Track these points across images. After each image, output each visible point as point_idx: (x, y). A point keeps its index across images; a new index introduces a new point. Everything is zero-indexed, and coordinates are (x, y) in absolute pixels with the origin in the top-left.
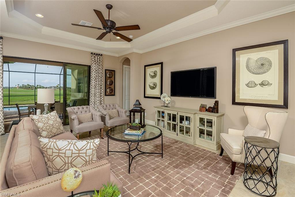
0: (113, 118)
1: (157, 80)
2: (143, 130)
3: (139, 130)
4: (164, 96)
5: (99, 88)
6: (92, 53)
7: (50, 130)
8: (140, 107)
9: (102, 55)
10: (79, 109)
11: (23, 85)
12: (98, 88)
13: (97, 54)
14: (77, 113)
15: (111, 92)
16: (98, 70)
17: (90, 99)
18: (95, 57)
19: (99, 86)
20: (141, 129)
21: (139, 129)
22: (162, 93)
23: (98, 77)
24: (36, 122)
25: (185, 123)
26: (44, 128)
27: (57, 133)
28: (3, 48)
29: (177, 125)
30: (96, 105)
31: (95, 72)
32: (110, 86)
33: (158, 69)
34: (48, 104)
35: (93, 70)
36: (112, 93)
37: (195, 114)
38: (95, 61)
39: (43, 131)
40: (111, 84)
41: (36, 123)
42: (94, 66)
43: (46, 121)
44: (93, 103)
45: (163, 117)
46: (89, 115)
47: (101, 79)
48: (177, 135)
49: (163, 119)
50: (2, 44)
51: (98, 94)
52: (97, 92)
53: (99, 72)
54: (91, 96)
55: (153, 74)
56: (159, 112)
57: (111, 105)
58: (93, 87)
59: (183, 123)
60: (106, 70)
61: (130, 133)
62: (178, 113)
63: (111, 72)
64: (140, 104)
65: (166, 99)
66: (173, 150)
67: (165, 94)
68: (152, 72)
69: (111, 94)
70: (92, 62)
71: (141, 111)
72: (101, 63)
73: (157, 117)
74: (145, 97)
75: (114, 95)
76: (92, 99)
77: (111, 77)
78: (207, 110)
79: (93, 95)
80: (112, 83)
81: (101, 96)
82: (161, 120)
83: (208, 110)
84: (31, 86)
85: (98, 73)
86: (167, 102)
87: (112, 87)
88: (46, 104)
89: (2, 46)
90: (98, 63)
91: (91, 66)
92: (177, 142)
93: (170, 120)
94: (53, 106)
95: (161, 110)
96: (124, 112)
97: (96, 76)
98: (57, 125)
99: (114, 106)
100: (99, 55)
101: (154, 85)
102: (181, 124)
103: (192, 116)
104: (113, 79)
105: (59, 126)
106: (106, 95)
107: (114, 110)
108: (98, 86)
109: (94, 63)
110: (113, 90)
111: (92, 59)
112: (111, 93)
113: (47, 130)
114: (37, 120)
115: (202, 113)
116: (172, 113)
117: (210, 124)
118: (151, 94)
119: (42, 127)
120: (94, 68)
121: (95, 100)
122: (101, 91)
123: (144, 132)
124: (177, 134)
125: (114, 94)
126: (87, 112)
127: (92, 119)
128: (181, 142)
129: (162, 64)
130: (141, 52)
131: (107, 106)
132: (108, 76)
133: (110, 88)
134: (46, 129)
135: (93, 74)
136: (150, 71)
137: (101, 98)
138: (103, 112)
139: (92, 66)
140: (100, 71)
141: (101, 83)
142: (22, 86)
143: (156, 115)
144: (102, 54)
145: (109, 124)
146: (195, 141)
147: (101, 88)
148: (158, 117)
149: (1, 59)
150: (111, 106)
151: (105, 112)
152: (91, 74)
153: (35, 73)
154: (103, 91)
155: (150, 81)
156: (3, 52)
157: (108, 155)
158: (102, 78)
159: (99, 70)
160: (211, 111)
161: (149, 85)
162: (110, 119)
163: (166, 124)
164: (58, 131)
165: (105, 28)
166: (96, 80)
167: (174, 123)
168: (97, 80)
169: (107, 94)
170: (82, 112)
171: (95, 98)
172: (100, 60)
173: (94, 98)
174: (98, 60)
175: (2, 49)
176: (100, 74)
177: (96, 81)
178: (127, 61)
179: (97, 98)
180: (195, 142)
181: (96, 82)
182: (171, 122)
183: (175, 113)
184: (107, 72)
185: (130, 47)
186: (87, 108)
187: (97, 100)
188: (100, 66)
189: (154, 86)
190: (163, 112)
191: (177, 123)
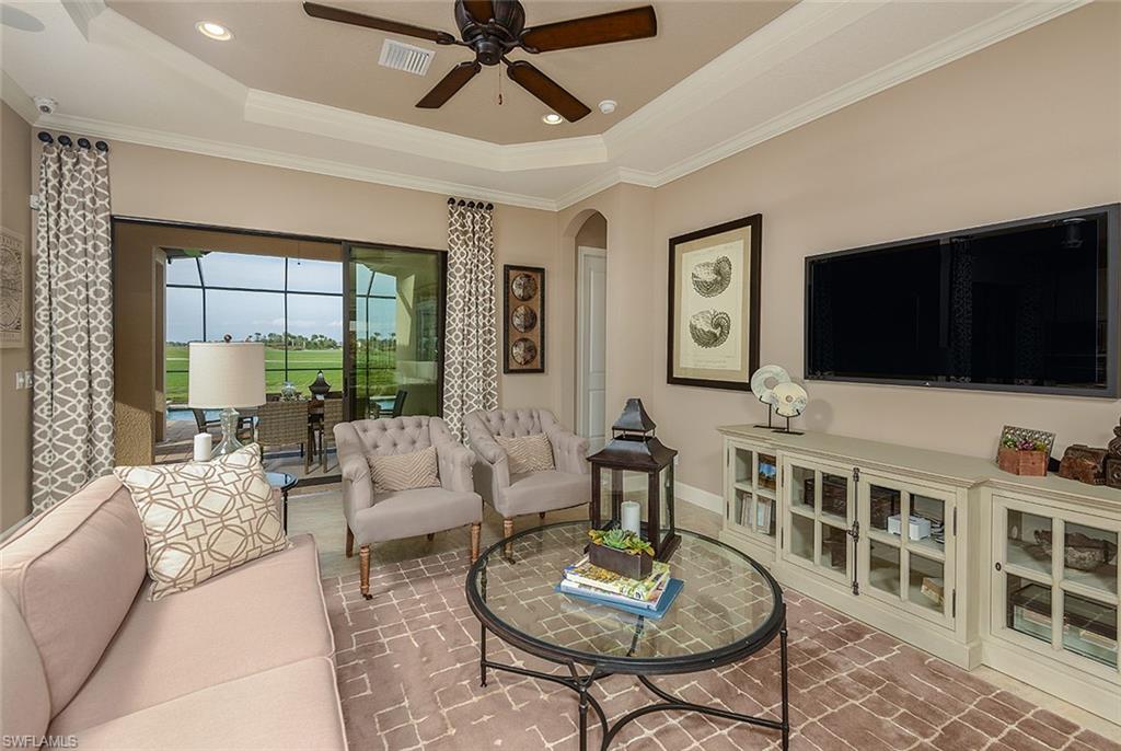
0: (527, 474)
1: (733, 302)
2: (665, 579)
3: (643, 579)
4: (767, 375)
5: (481, 341)
6: (452, 201)
7: (204, 540)
8: (648, 438)
9: (490, 206)
10: (385, 429)
11: (270, 335)
12: (475, 341)
13: (472, 204)
14: (376, 446)
15: (528, 358)
16: (474, 269)
17: (446, 387)
18: (462, 215)
19: (481, 332)
20: (658, 567)
21: (645, 571)
22: (754, 365)
23: (477, 299)
24: (141, 501)
25: (906, 533)
26: (172, 534)
27: (243, 556)
28: (109, 187)
29: (856, 537)
30: (467, 410)
31: (466, 278)
32: (526, 336)
33: (735, 248)
34: (237, 410)
35: (458, 270)
36: (534, 363)
37: (977, 485)
38: (465, 233)
39: (169, 546)
40: (529, 327)
41: (141, 504)
42: (458, 255)
43: (189, 499)
44: (455, 403)
45: (768, 482)
46: (421, 458)
47: (488, 305)
48: (856, 593)
49: (766, 494)
50: (107, 169)
51: (475, 364)
52: (471, 358)
53: (481, 276)
54: (450, 374)
55: (710, 277)
56: (744, 455)
57: (519, 416)
58: (457, 337)
59: (891, 531)
60: (508, 268)
61: (593, 590)
62: (856, 471)
63: (527, 276)
64: (648, 423)
65: (781, 392)
66: (841, 691)
67: (777, 369)
68: (708, 264)
69: (528, 367)
70: (454, 237)
71: (657, 460)
72: (488, 240)
73: (734, 480)
74: (672, 380)
75: (541, 371)
76: (452, 386)
77: (530, 297)
78: (1053, 466)
79: (456, 370)
80: (535, 320)
81: (489, 376)
82: (755, 498)
83: (1070, 467)
84: (294, 338)
85: (477, 279)
86: (787, 410)
87: (534, 336)
88: (229, 410)
89: (105, 180)
90: (479, 239)
91: (447, 252)
92: (856, 632)
93: (808, 499)
94: (319, 411)
95: (757, 448)
96: (575, 448)
97: (470, 293)
98: (247, 514)
99: (536, 419)
100: (481, 205)
101: (717, 325)
102: (878, 535)
103: (954, 499)
104: (535, 304)
105: (254, 523)
106: (508, 371)
107: (535, 438)
108: (474, 332)
109: (459, 239)
110: (536, 351)
111: (451, 224)
112: (526, 363)
113: (190, 543)
114: (146, 494)
115: (1024, 481)
116: (821, 466)
117: (1086, 554)
118: (701, 366)
119: (162, 529)
120: (458, 258)
121: (463, 391)
122: (489, 353)
123: (675, 585)
124: (855, 586)
125: (539, 367)
126: (417, 445)
127: (438, 476)
128: (885, 641)
129: (755, 222)
130: (653, 180)
131: (502, 419)
132: (518, 292)
133: (525, 340)
134: (182, 539)
135: (457, 287)
136: (696, 259)
137: (490, 384)
138: (481, 445)
139: (451, 253)
140: (483, 273)
141: (489, 321)
143: (731, 470)
144: (491, 201)
145: (507, 505)
146: (981, 645)
147: (490, 343)
148: (738, 481)
149: (104, 228)
150: (523, 418)
151: (490, 450)
152: (449, 287)
153: (286, 292)
154: (497, 352)
155: (694, 308)
156: (109, 203)
157: (484, 684)
158: (491, 300)
159: (481, 267)
160: (1096, 476)
161: (693, 328)
162: (515, 476)
163: (784, 522)
164: (250, 547)
165: (469, 37)
166: (470, 309)
167: (834, 521)
168: (473, 309)
169: (513, 366)
170: (395, 445)
171: (463, 382)
172: (485, 228)
173: (459, 382)
174: (477, 228)
175: (109, 192)
176: (484, 284)
177: (466, 313)
178: (593, 228)
179: (472, 382)
180: (975, 653)
181: (469, 316)
182: (819, 516)
183: (843, 470)
184: (511, 279)
185: (605, 160)
186: (420, 425)
187: (472, 389)
188: (485, 252)
189: (717, 332)
190: (768, 460)
191: (856, 525)
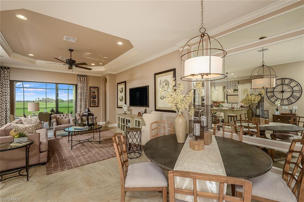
1: (123, 94)
6: (78, 75)
9: (86, 76)
12: (83, 101)
13: (82, 76)
14: (59, 118)
15: (95, 104)
18: (80, 78)
23: (83, 93)
29: (125, 126)
31: (81, 89)
33: (123, 86)
35: (79, 88)
37: (132, 118)
38: (81, 81)
47: (86, 94)
50: (9, 72)
51: (83, 105)
53: (84, 89)
55: (121, 90)
58: (79, 100)
60: (90, 87)
62: (125, 117)
63: (94, 89)
68: (121, 88)
69: (95, 106)
72: (86, 82)
74: (118, 107)
75: (98, 106)
76: (78, 109)
77: (95, 92)
79: (79, 106)
80: (96, 97)
81: (86, 107)
86: (125, 111)
87: (96, 100)
89: (9, 74)
90: (84, 82)
91: (77, 85)
100: (84, 76)
103: (130, 119)
104: (96, 94)
106: (90, 106)
108: (83, 99)
109: (79, 82)
110: (97, 103)
111: (78, 79)
118: (120, 105)
120: (79, 86)
121: (81, 110)
122: (86, 103)
127: (69, 122)
129: (125, 82)
130: (115, 73)
133: (94, 101)
135: (79, 91)
141: (86, 97)
142: (42, 100)
147: (86, 101)
149: (9, 82)
154: (88, 103)
155: (120, 95)
156: (10, 78)
159: (84, 87)
168: (83, 95)
169: (92, 105)
170: (62, 118)
172: (85, 80)
174: (83, 80)
175: (10, 76)
176: (85, 90)
181: (82, 96)
182: (123, 124)
184: (91, 89)
185: (104, 70)
186: (67, 115)
188: (85, 84)
189: (122, 99)
